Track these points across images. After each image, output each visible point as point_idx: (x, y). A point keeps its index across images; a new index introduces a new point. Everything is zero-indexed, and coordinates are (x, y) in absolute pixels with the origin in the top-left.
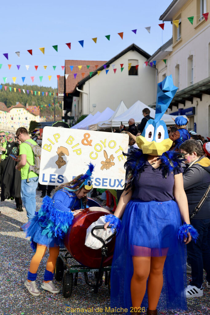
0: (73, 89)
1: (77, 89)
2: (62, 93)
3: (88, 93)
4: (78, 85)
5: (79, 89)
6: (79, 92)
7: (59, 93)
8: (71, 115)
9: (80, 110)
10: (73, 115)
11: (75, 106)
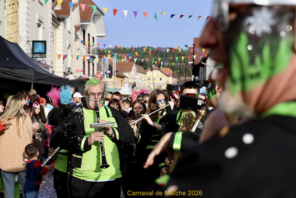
0: (199, 61)
1: (202, 62)
2: (191, 61)
3: (210, 66)
4: (203, 60)
5: (203, 62)
6: (204, 65)
7: (190, 61)
8: (198, 78)
9: (204, 77)
10: (200, 79)
11: (201, 73)
